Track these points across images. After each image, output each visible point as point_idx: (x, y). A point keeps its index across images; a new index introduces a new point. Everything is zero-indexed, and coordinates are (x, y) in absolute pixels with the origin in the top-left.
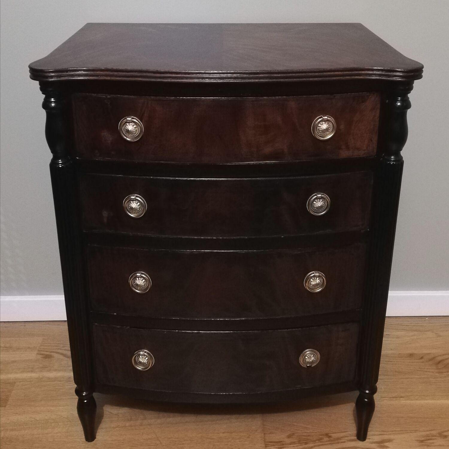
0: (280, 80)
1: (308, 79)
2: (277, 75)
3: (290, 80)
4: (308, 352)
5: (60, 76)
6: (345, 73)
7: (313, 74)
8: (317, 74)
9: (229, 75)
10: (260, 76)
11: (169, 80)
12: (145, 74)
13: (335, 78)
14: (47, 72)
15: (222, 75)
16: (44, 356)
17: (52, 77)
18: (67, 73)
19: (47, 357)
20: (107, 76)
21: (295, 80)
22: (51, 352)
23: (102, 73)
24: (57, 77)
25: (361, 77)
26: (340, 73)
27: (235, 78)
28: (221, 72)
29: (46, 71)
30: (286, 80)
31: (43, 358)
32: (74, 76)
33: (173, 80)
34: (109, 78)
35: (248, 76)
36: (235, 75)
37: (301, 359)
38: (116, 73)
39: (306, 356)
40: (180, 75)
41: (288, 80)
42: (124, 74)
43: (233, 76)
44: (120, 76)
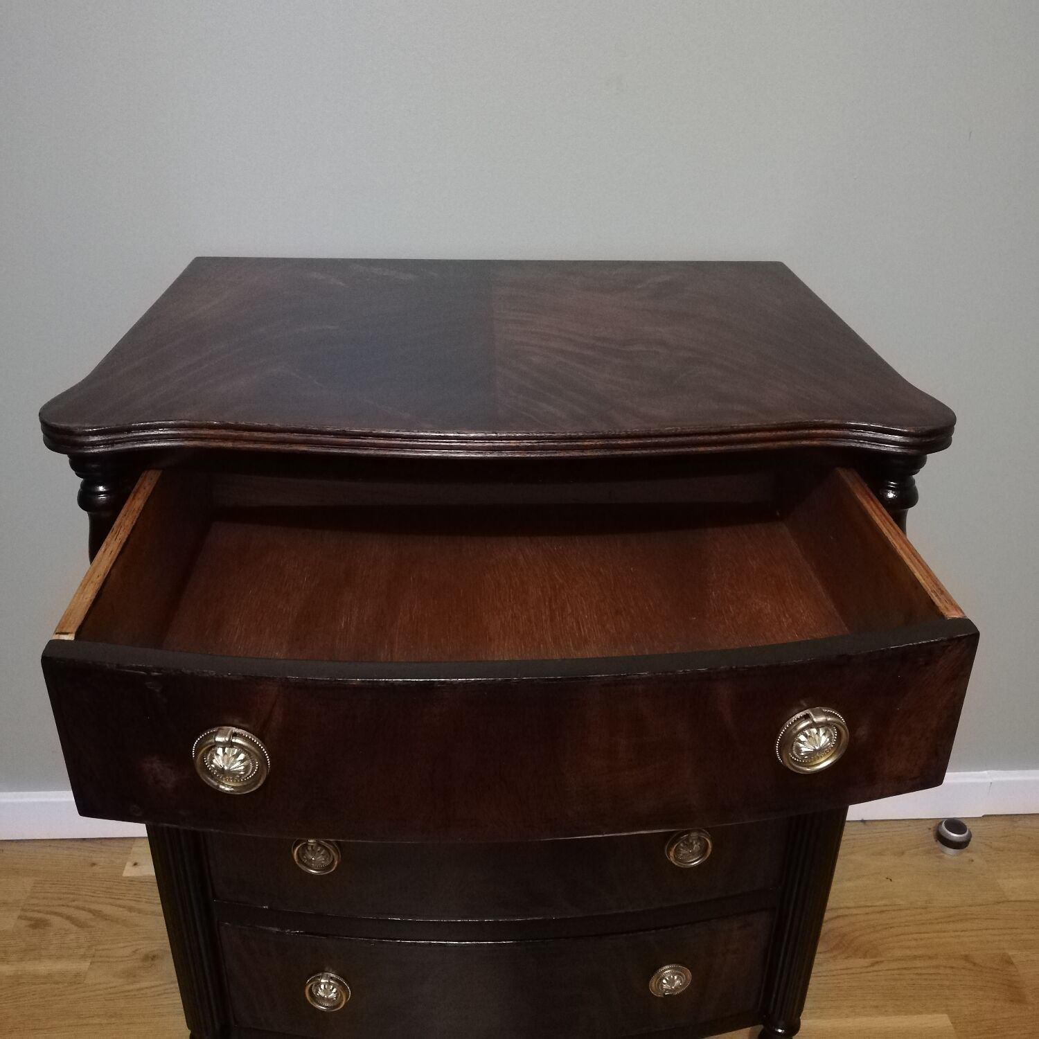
0: (630, 452)
1: (694, 449)
2: (625, 442)
3: (653, 451)
4: (667, 971)
5: (112, 443)
6: (779, 433)
7: (707, 438)
8: (714, 438)
9: (513, 443)
10: (586, 443)
11: (372, 452)
12: (314, 437)
13: (755, 446)
14: (80, 435)
15: (498, 443)
16: (33, 922)
17: (94, 444)
18: (130, 435)
19: (38, 924)
20: (225, 439)
21: (664, 451)
22: (47, 913)
23: (212, 432)
24: (106, 443)
25: (815, 443)
26: (768, 434)
27: (527, 449)
28: (494, 435)
29: (78, 430)
30: (644, 452)
31: (31, 926)
32: (146, 440)
33: (381, 453)
34: (229, 445)
35: (556, 444)
36: (525, 443)
37: (653, 984)
38: (246, 434)
39: (664, 978)
40: (399, 442)
41: (648, 451)
42: (265, 435)
43: (522, 444)
44: (256, 441)
